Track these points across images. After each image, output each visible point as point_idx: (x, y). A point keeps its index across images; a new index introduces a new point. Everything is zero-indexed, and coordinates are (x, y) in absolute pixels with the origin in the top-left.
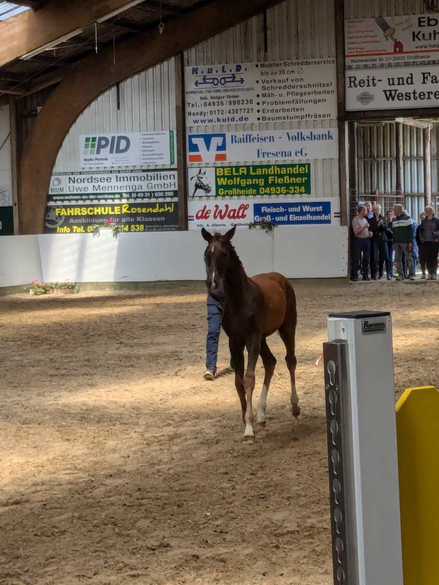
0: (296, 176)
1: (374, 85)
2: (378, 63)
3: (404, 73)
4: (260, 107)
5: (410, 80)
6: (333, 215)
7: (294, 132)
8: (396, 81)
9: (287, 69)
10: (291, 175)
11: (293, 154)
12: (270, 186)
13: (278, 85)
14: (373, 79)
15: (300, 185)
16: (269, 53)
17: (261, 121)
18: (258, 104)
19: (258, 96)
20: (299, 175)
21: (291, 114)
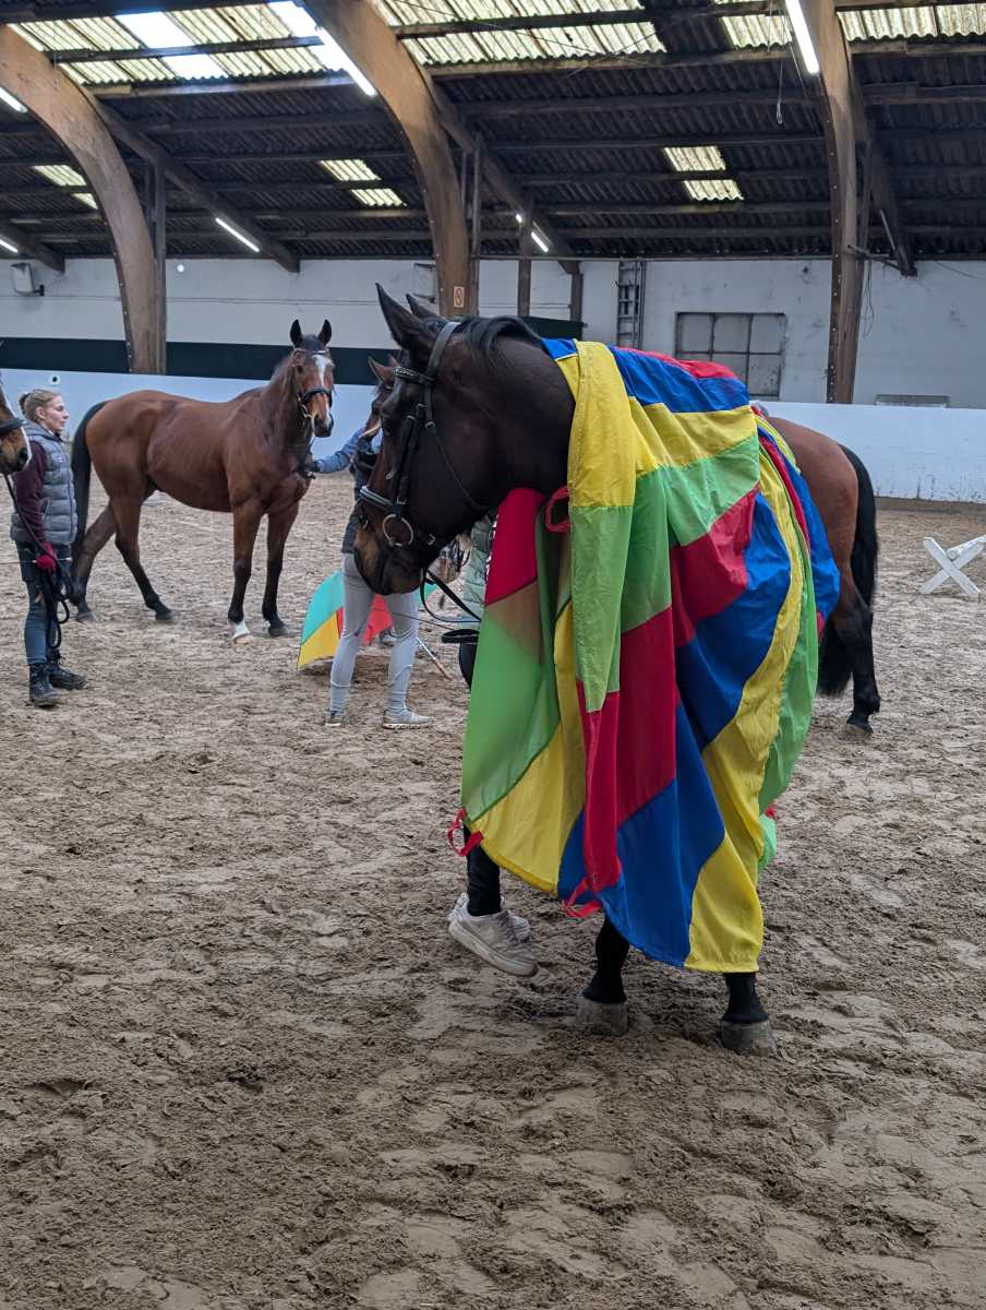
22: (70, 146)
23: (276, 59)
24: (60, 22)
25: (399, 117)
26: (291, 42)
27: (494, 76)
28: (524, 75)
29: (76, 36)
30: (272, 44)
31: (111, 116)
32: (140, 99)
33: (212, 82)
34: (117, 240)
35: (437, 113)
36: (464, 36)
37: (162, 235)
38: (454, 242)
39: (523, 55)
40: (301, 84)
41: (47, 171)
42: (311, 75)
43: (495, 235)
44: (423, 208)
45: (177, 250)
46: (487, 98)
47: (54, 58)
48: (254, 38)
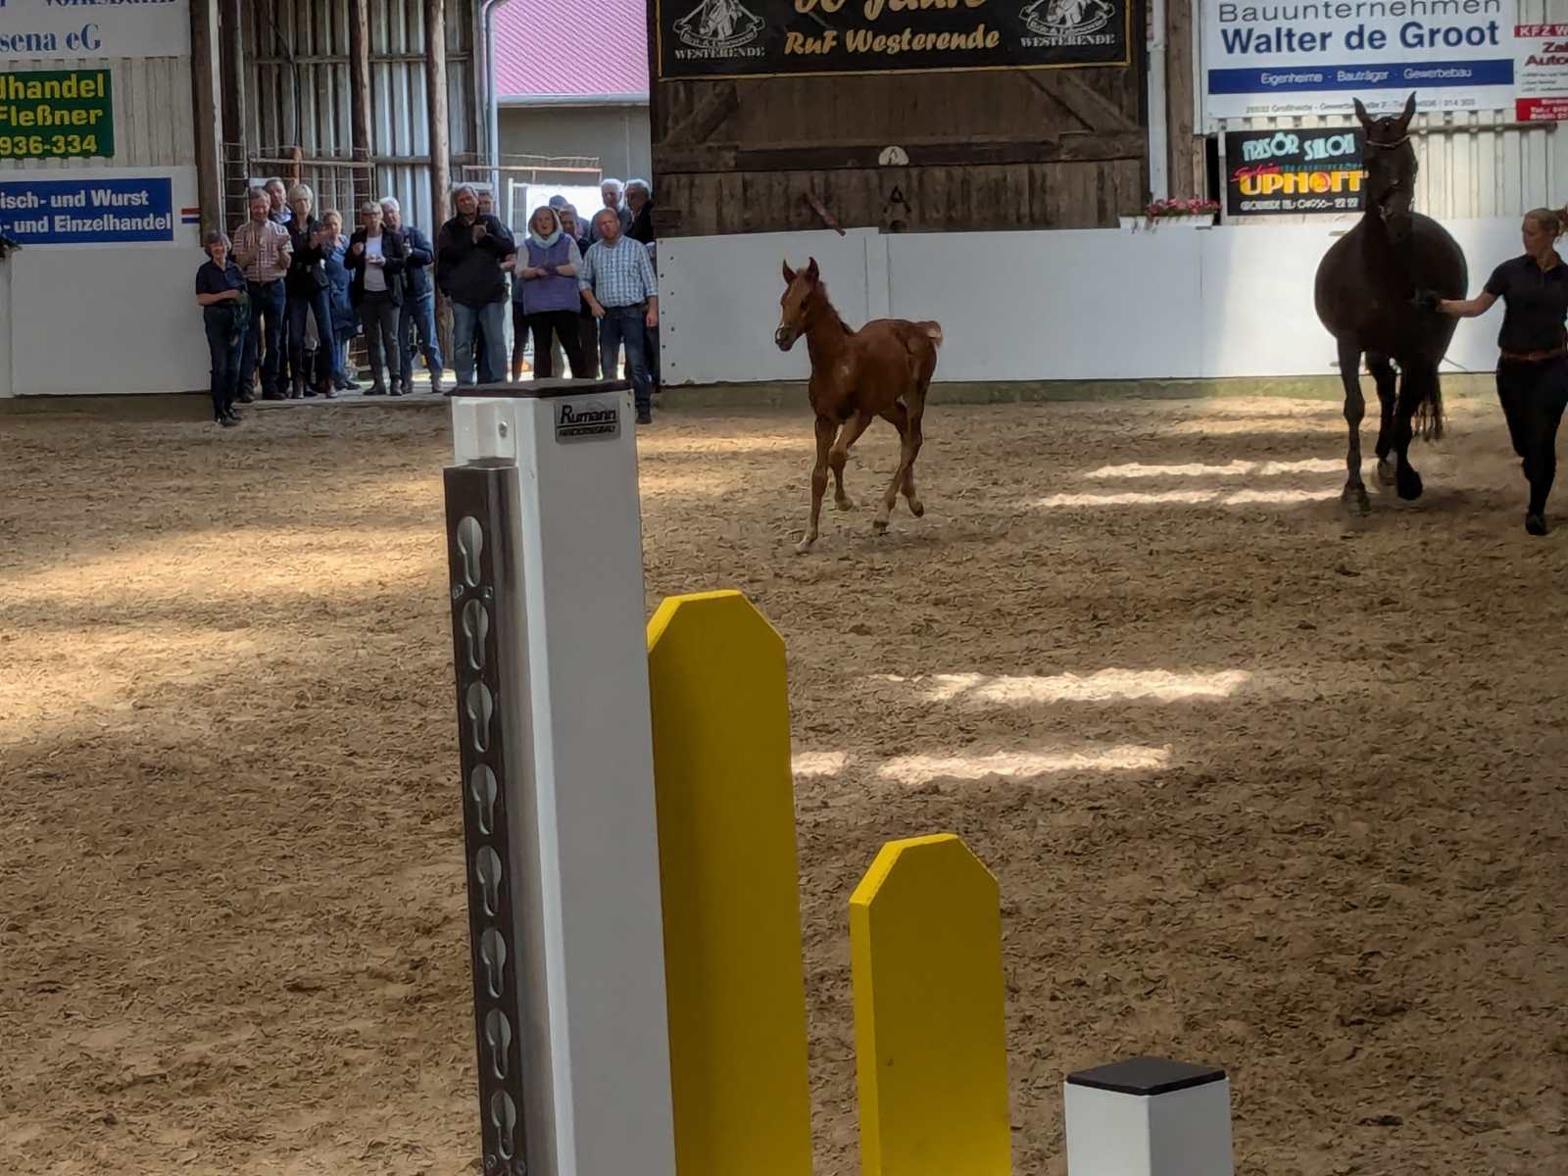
0: (70, 104)
6: (178, 216)
10: (56, 104)
11: (61, 43)
15: (83, 131)
20: (78, 103)
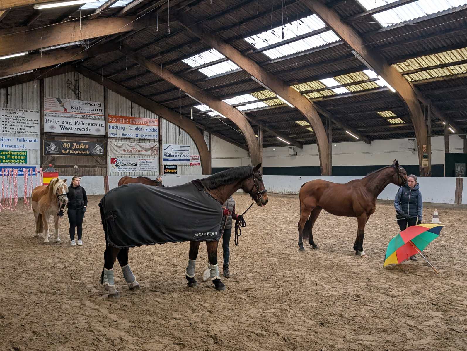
0: (21, 156)
1: (56, 123)
2: (57, 115)
3: (69, 120)
4: (4, 126)
5: (70, 123)
7: (20, 138)
8: (65, 123)
9: (17, 112)
10: (18, 155)
11: (19, 147)
12: (8, 159)
13: (13, 118)
14: (56, 121)
15: (22, 160)
16: (9, 104)
17: (4, 132)
18: (3, 125)
19: (3, 122)
20: (22, 155)
21: (19, 130)
22: (306, 115)
23: (365, 86)
24: (304, 84)
25: (403, 97)
26: (369, 80)
27: (434, 82)
28: (445, 81)
29: (308, 87)
30: (363, 82)
31: (317, 106)
32: (325, 101)
33: (346, 94)
34: (318, 139)
35: (415, 94)
36: (424, 72)
37: (331, 137)
38: (422, 132)
39: (444, 74)
40: (372, 91)
41: (299, 122)
42: (375, 89)
43: (436, 129)
44: (412, 123)
45: (335, 140)
46: (432, 89)
47: (302, 93)
48: (358, 81)
